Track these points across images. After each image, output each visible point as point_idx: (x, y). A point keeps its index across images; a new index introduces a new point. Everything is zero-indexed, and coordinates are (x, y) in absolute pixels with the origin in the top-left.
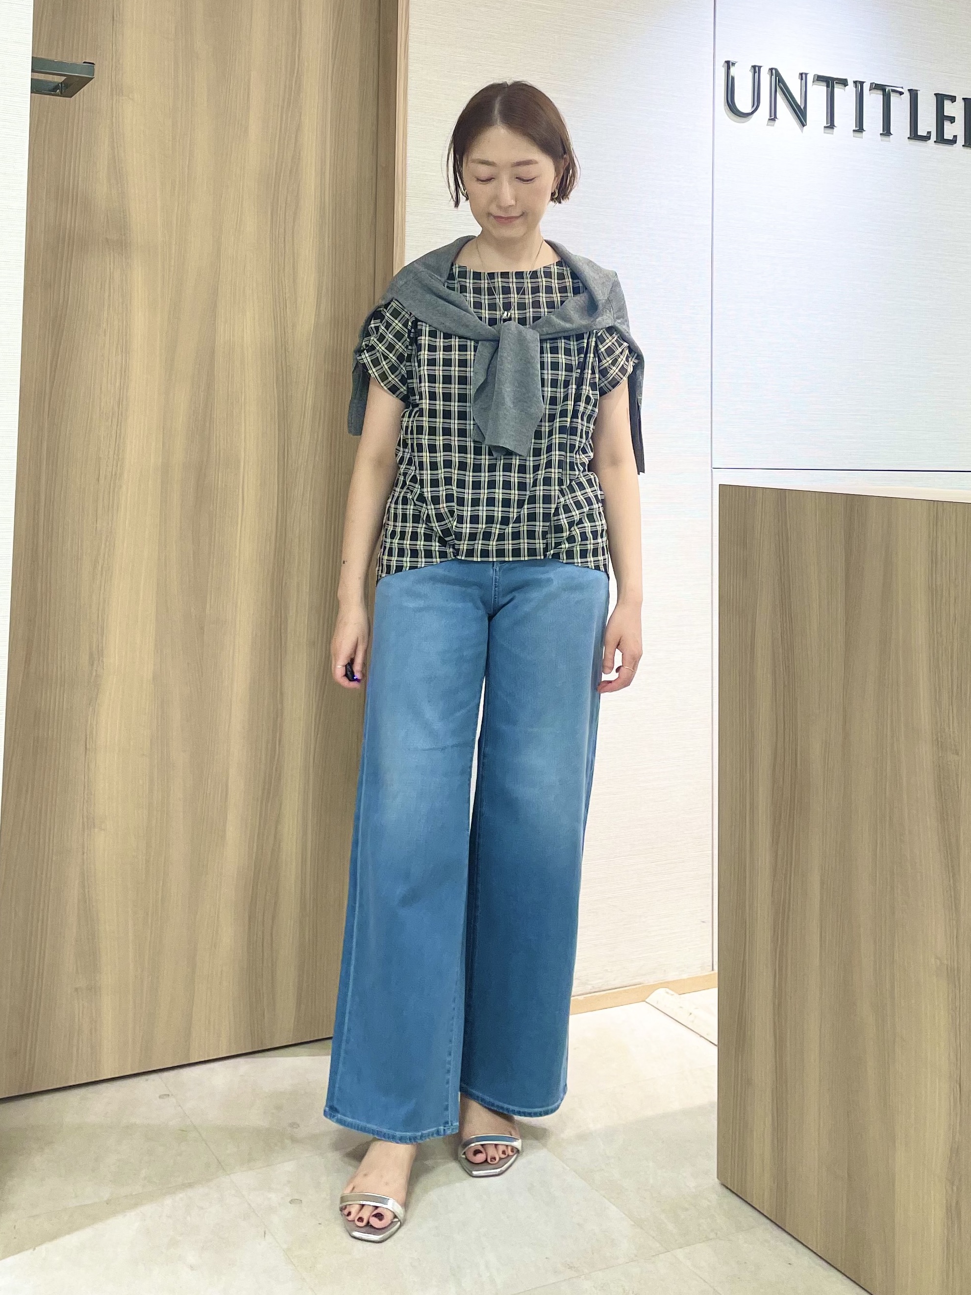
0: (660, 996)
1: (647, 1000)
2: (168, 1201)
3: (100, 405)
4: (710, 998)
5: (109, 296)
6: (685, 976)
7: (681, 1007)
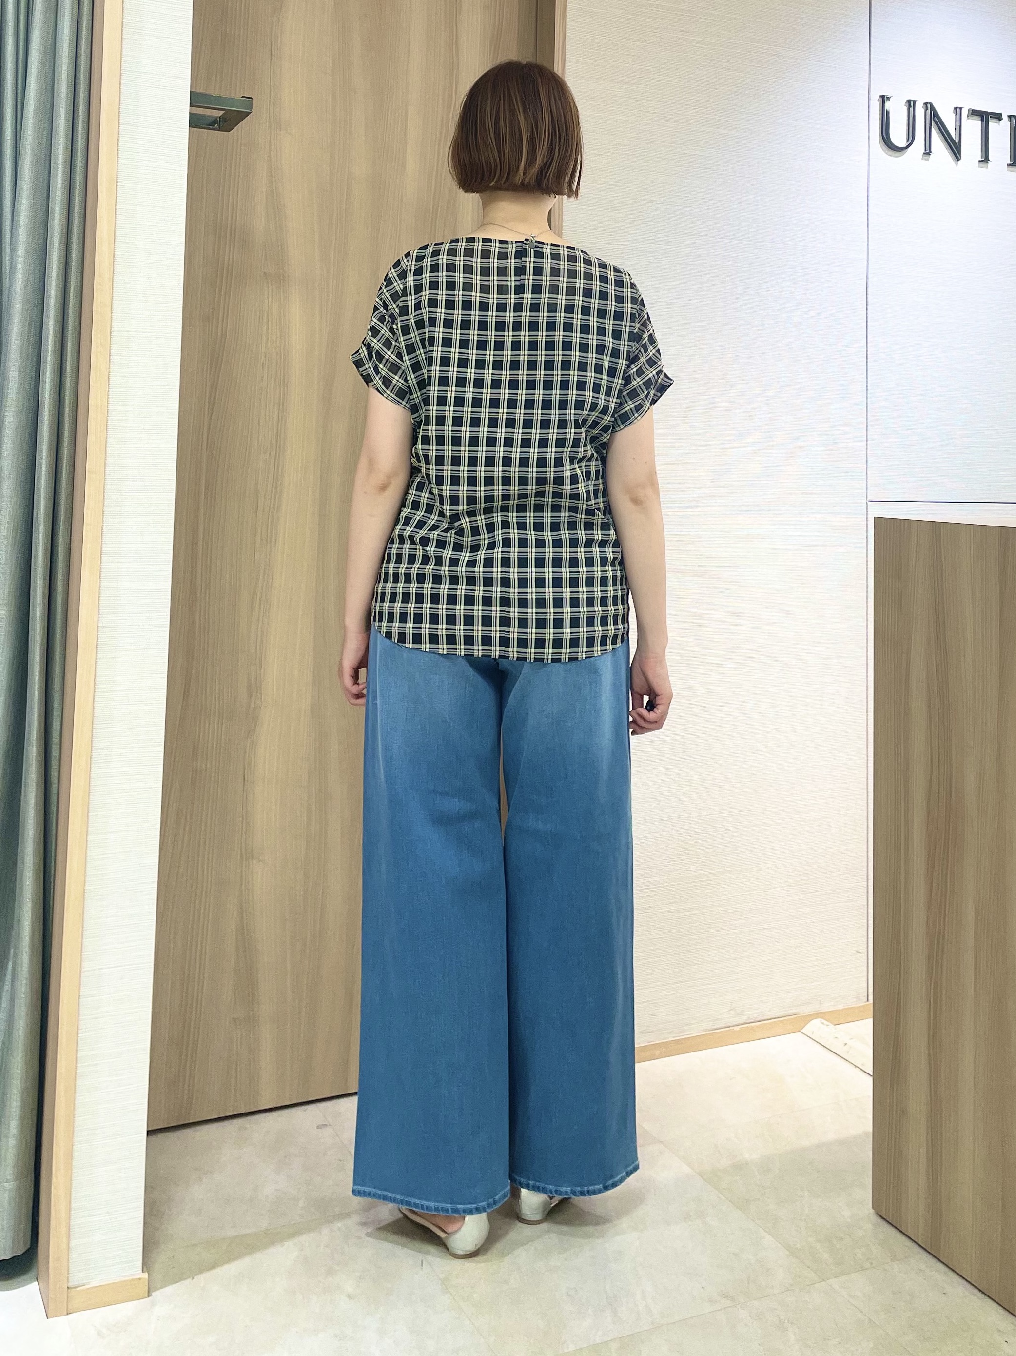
0: (815, 1027)
1: (802, 1031)
2: (326, 1231)
3: (258, 440)
4: (865, 1028)
5: (268, 329)
6: (840, 1007)
7: (836, 1038)
